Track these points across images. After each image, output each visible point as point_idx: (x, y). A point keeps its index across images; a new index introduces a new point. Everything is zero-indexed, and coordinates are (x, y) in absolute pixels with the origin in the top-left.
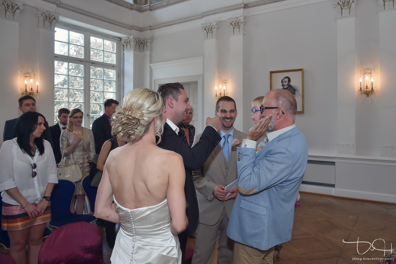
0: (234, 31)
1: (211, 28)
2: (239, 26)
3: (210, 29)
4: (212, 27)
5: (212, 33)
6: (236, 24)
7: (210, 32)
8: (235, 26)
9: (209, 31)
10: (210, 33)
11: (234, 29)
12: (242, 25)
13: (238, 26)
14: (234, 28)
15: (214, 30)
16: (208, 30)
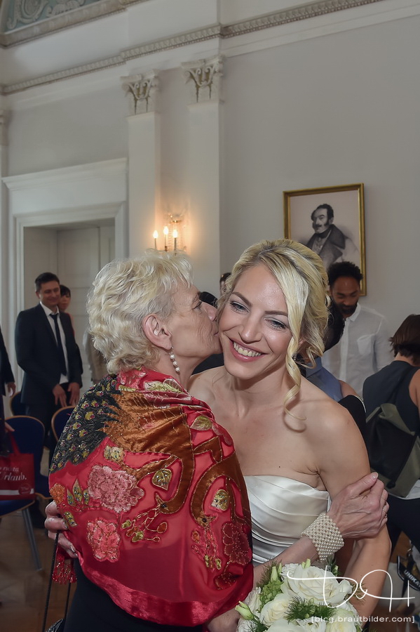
0: (197, 93)
1: (145, 88)
2: (209, 81)
3: (141, 91)
4: (146, 84)
5: (147, 99)
6: (201, 77)
7: (141, 96)
8: (201, 81)
9: (138, 95)
10: (141, 99)
11: (198, 90)
12: (216, 79)
13: (207, 80)
14: (198, 87)
15: (152, 92)
16: (137, 91)
